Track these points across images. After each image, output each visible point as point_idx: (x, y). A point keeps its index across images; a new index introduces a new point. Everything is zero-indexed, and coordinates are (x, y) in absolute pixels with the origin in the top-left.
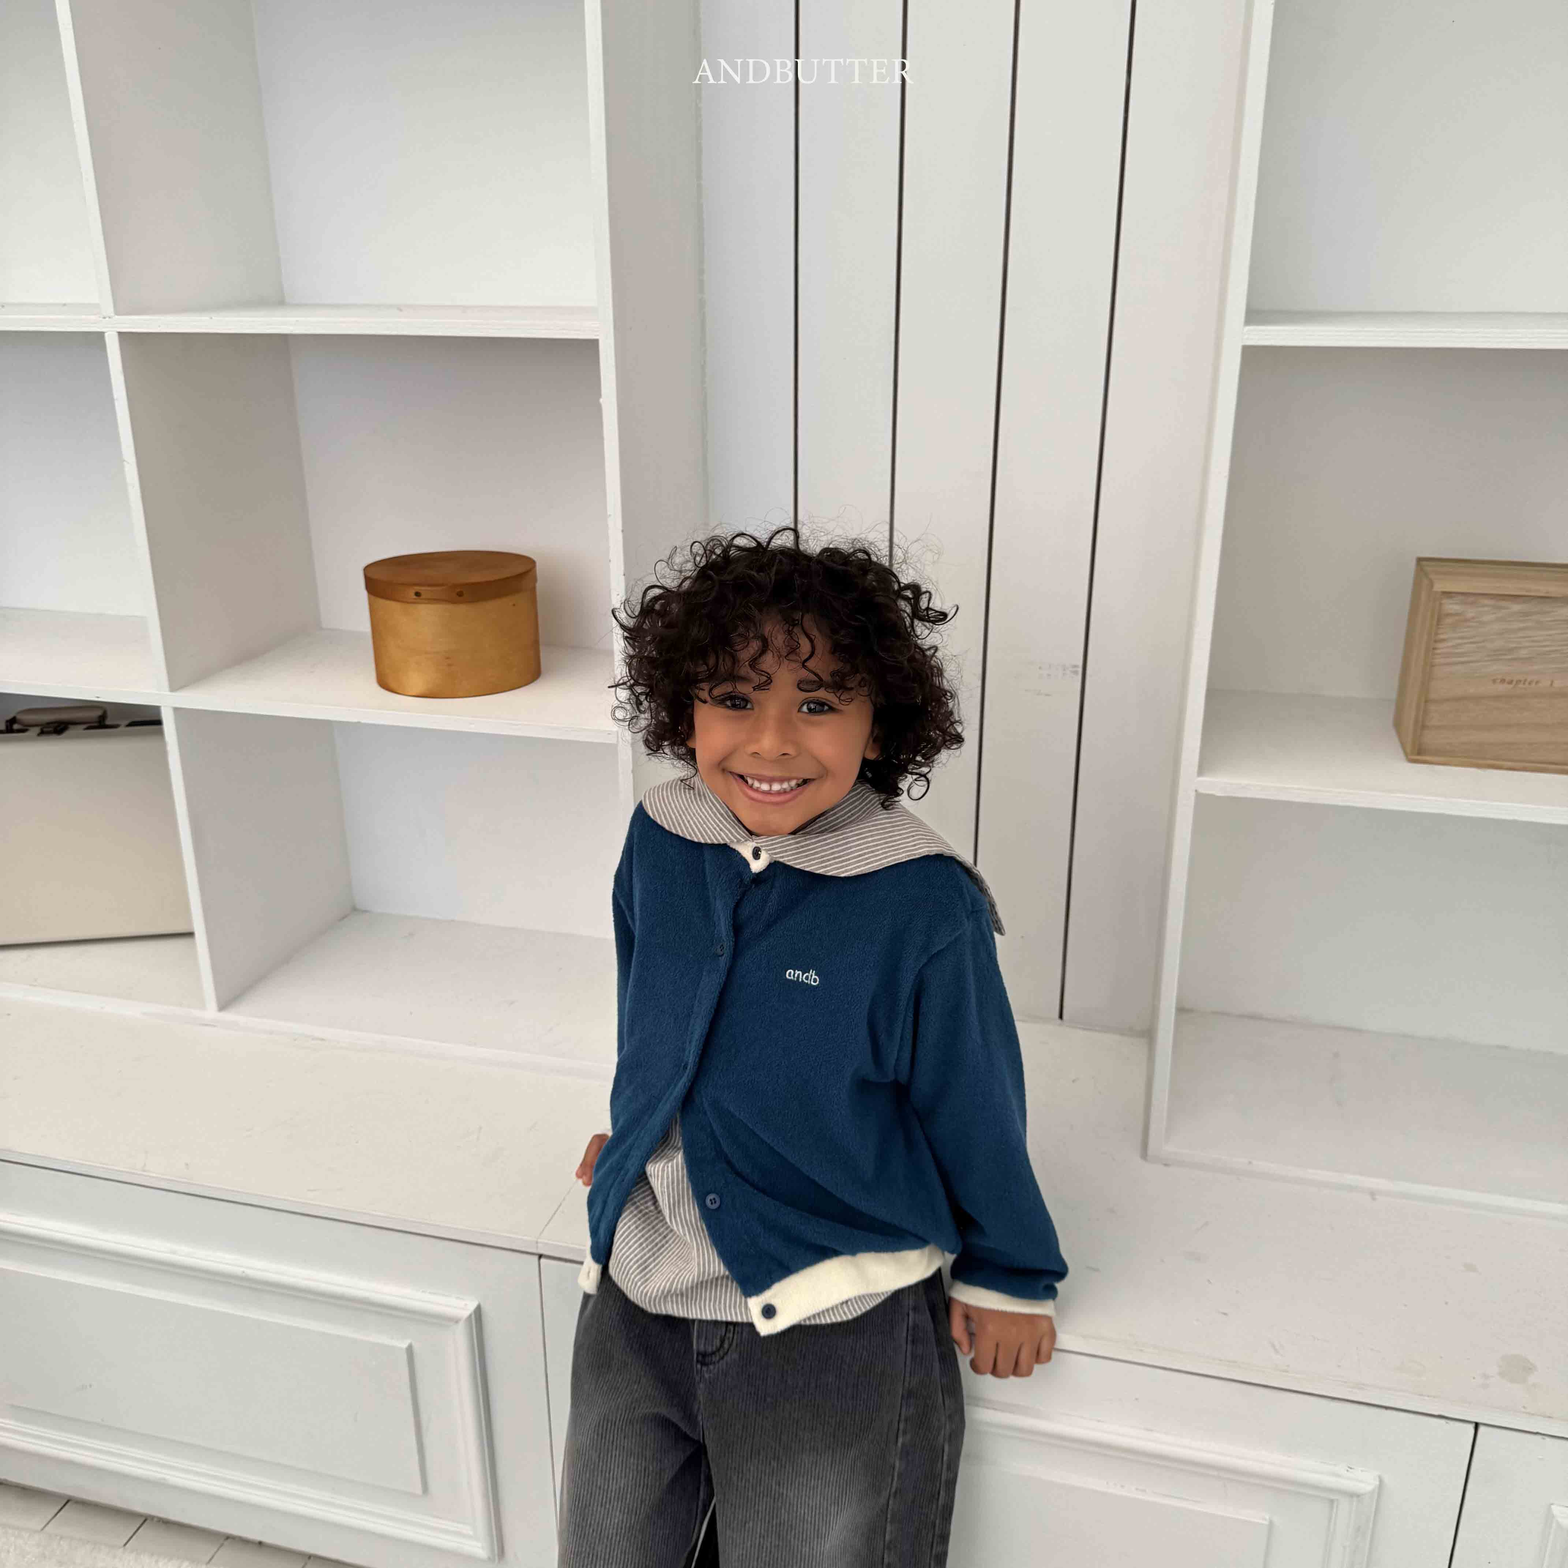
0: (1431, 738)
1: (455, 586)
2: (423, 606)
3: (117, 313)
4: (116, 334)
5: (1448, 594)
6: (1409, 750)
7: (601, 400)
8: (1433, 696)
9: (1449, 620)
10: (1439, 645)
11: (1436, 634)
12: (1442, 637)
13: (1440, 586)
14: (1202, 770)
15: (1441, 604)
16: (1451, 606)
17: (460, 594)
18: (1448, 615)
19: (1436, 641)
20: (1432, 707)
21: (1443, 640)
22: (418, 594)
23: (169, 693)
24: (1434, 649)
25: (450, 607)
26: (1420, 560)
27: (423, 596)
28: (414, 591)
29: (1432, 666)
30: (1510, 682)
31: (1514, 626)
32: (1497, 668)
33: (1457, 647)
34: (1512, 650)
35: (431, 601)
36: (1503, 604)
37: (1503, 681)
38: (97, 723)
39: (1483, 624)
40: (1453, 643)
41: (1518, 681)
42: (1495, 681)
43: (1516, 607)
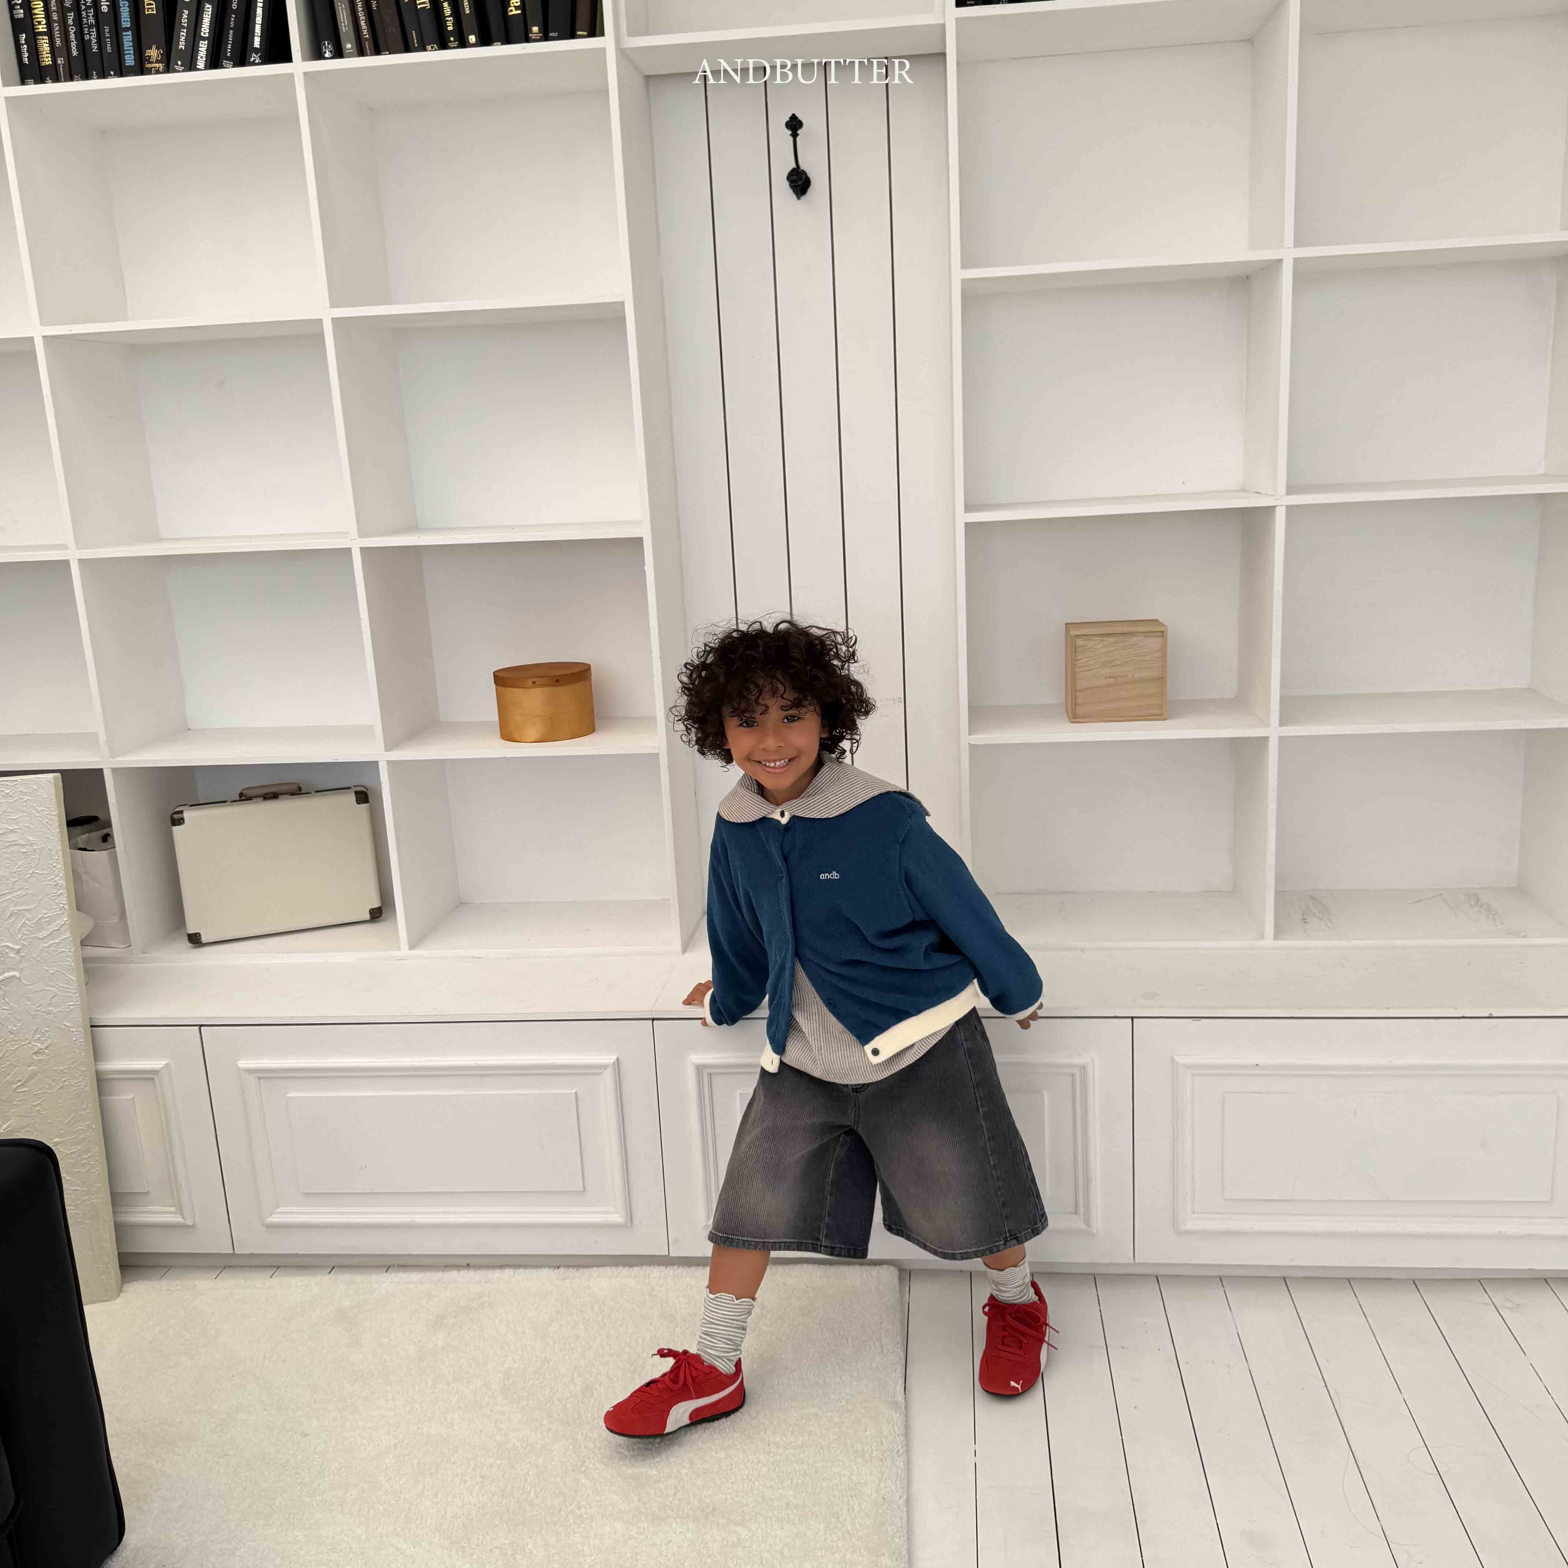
0: (1080, 710)
1: (555, 676)
2: (535, 690)
3: (359, 537)
4: (359, 549)
5: (1078, 636)
6: (1070, 716)
7: (645, 568)
8: (1078, 688)
9: (1080, 649)
10: (1077, 662)
11: (1075, 657)
12: (1080, 657)
13: (1074, 632)
14: (971, 734)
15: (1075, 642)
16: (1080, 642)
17: (558, 681)
18: (1081, 646)
19: (1076, 660)
20: (1078, 694)
21: (1080, 660)
22: (533, 682)
23: (384, 752)
24: (1075, 664)
25: (552, 688)
26: (1066, 624)
27: (538, 683)
28: (531, 682)
29: (1075, 673)
30: (1113, 678)
31: (1114, 649)
32: (1107, 671)
33: (1086, 661)
34: (1111, 662)
35: (541, 686)
36: (1105, 639)
37: (1110, 677)
38: (297, 792)
39: (1096, 649)
40: (1084, 660)
41: (1117, 677)
42: (1106, 678)
43: (1111, 640)
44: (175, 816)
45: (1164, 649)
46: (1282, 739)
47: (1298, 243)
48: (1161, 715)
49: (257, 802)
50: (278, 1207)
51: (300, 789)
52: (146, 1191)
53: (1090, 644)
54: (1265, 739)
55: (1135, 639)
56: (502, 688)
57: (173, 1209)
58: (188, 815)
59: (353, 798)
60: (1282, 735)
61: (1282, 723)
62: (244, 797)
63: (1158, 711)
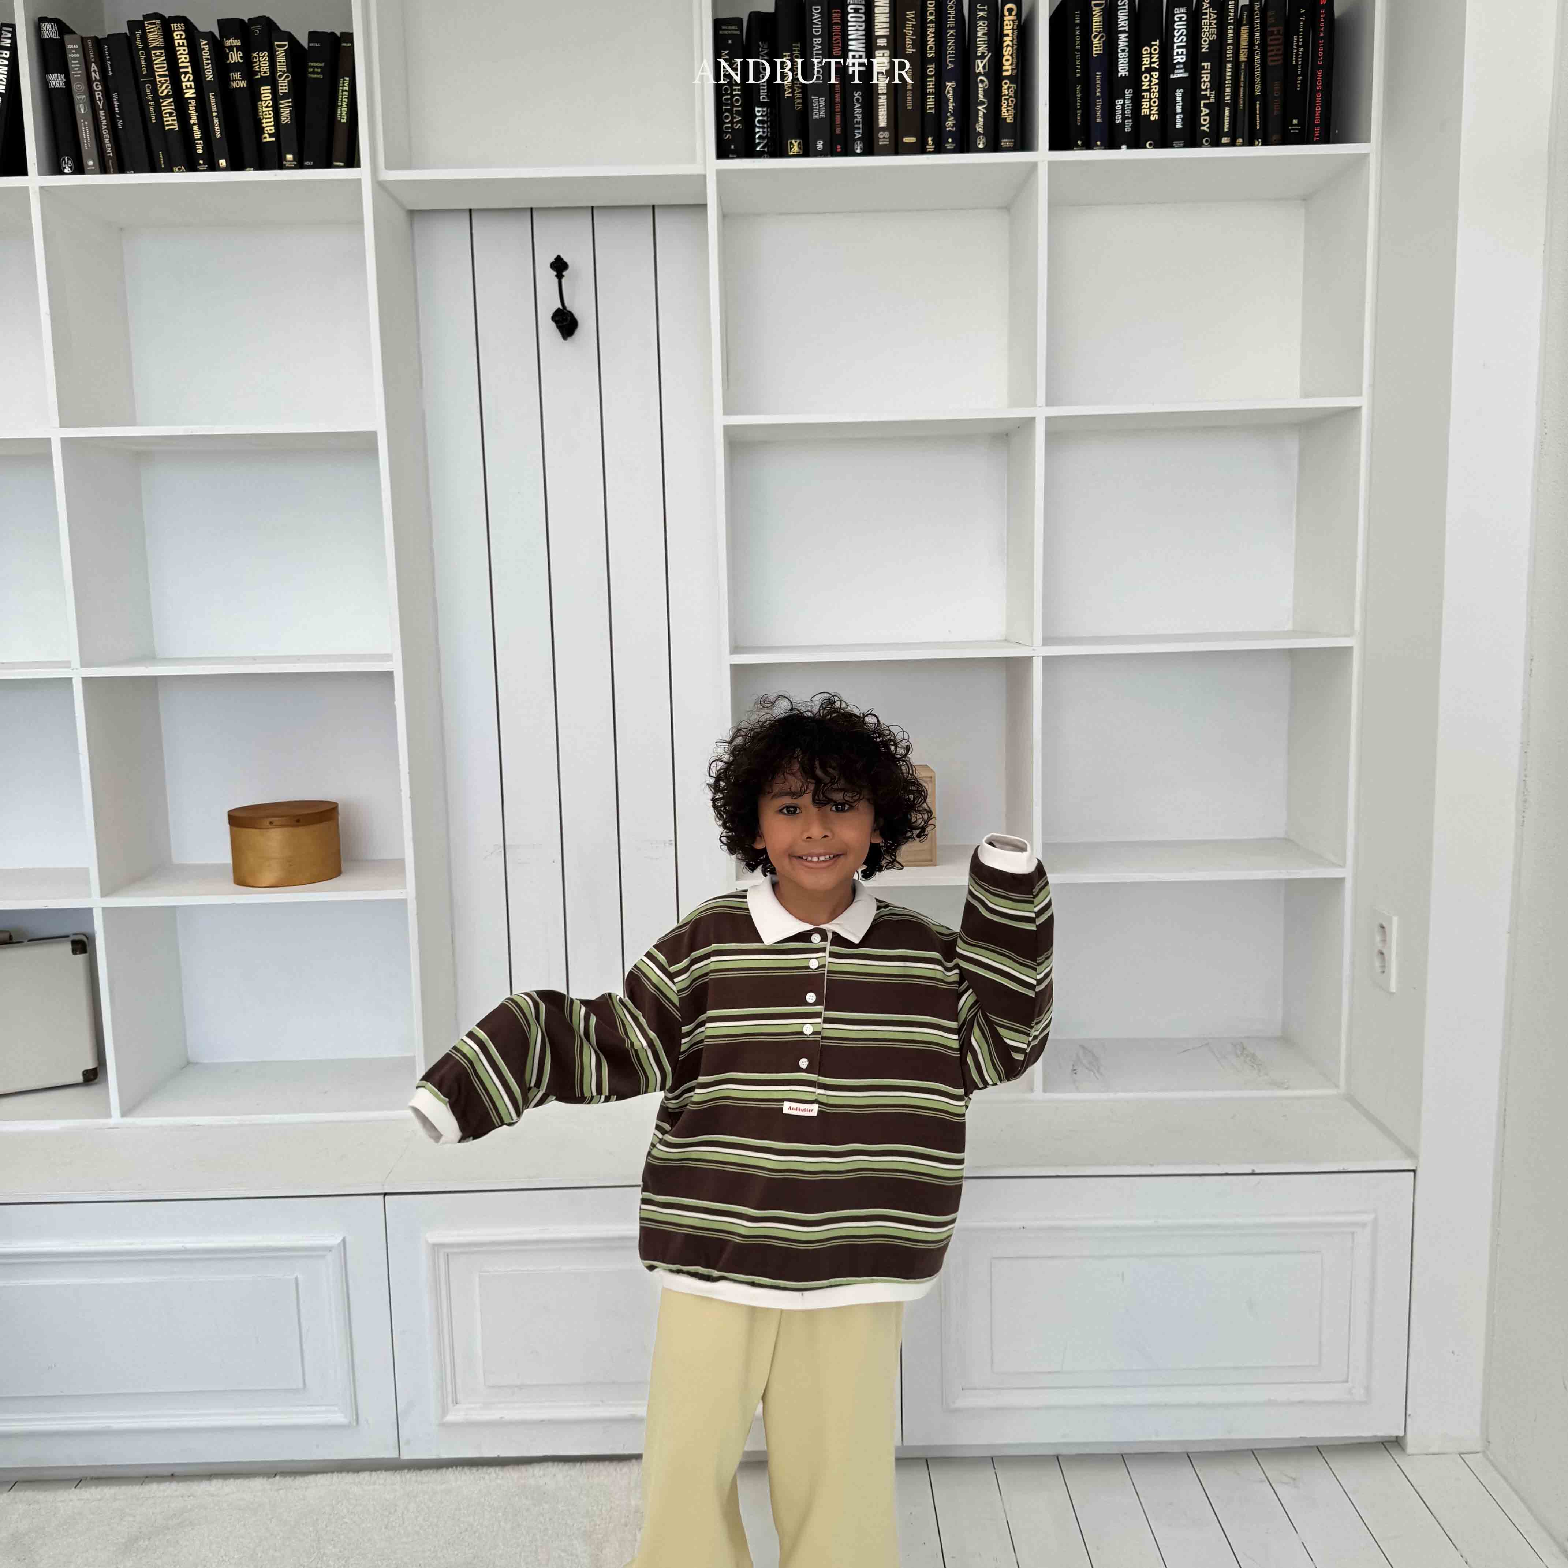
1: (295, 816)
2: (274, 830)
3: (81, 666)
4: (81, 679)
7: (395, 704)
17: (299, 821)
22: (271, 822)
23: (99, 899)
25: (293, 831)
27: (275, 823)
28: (268, 822)
35: (281, 826)
38: (9, 940)
47: (1050, 402)
48: (932, 862)
51: (11, 938)
56: (240, 830)
59: (69, 947)
63: (929, 858)
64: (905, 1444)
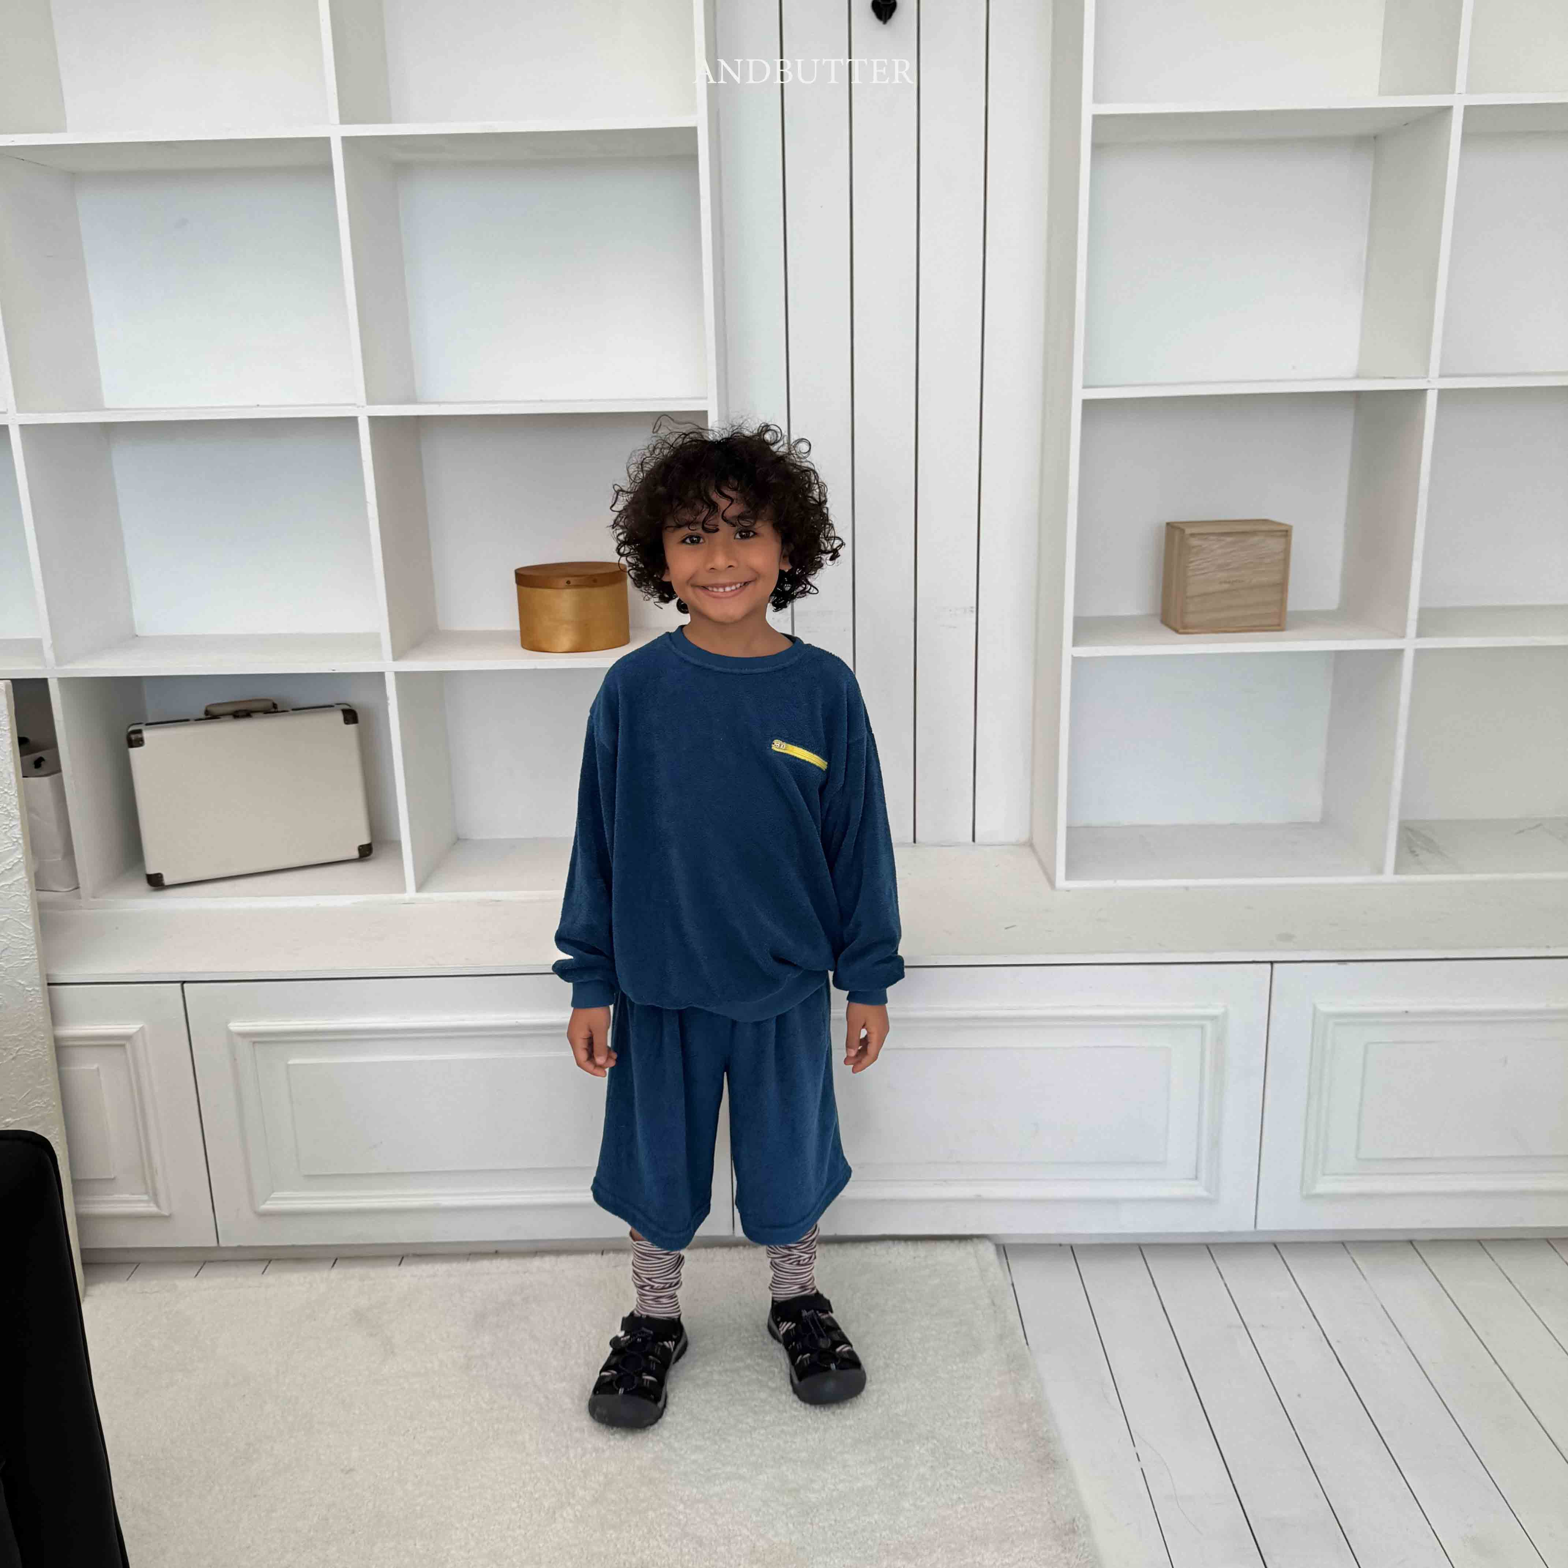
0: (1191, 619)
1: (590, 576)
2: (568, 591)
3: (368, 404)
4: (367, 418)
5: (1192, 535)
6: (1176, 627)
8: (1188, 594)
9: (1195, 550)
10: (1190, 565)
11: (1188, 558)
12: (1192, 559)
13: (1188, 531)
14: (1075, 643)
15: (1189, 542)
16: (1194, 542)
17: (595, 581)
18: (1194, 547)
19: (1188, 563)
20: (1190, 601)
21: (1192, 562)
22: (568, 582)
23: (391, 662)
24: (1187, 567)
25: (587, 590)
26: (1167, 525)
27: (571, 584)
28: (565, 582)
29: (1187, 577)
30: (1229, 582)
31: (1229, 550)
32: (1222, 575)
33: (1200, 565)
34: (1228, 564)
35: (577, 586)
36: (1222, 538)
37: (1225, 582)
38: (272, 709)
39: (1212, 551)
40: (1197, 563)
41: (1233, 581)
42: (1221, 583)
43: (1229, 539)
44: (133, 737)
45: (1287, 551)
46: (1419, 653)
48: (1279, 625)
49: (224, 721)
50: (273, 1192)
51: (275, 706)
52: (113, 1177)
53: (1205, 544)
54: (1400, 652)
55: (1255, 539)
56: (528, 590)
57: (145, 1197)
58: (148, 735)
59: (340, 717)
60: (1419, 647)
61: (1419, 634)
62: (211, 716)
63: (1276, 621)
64: (1259, 1228)
